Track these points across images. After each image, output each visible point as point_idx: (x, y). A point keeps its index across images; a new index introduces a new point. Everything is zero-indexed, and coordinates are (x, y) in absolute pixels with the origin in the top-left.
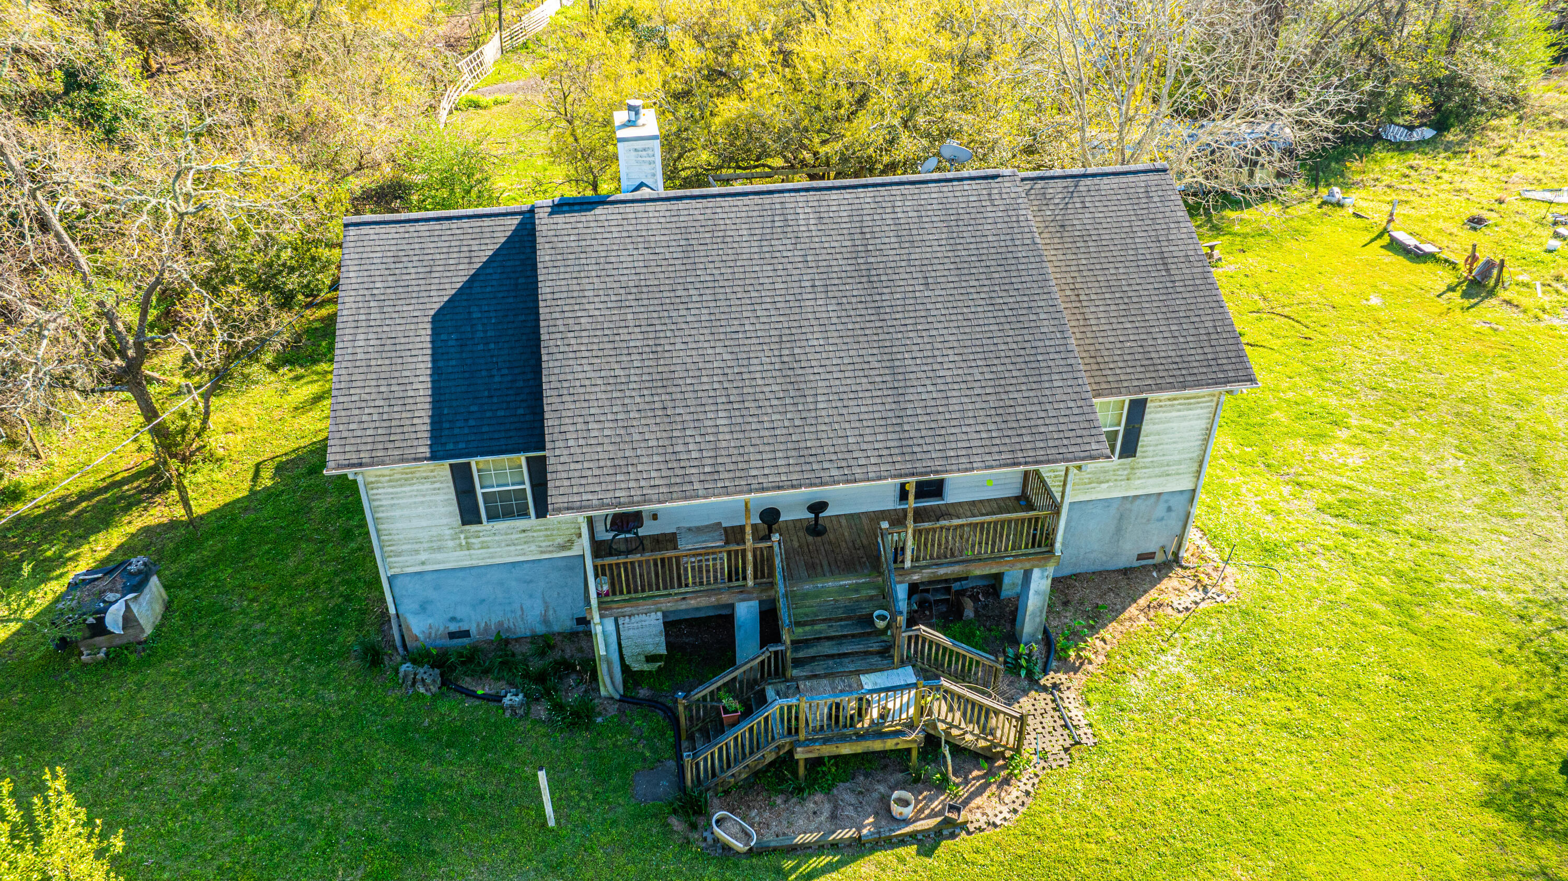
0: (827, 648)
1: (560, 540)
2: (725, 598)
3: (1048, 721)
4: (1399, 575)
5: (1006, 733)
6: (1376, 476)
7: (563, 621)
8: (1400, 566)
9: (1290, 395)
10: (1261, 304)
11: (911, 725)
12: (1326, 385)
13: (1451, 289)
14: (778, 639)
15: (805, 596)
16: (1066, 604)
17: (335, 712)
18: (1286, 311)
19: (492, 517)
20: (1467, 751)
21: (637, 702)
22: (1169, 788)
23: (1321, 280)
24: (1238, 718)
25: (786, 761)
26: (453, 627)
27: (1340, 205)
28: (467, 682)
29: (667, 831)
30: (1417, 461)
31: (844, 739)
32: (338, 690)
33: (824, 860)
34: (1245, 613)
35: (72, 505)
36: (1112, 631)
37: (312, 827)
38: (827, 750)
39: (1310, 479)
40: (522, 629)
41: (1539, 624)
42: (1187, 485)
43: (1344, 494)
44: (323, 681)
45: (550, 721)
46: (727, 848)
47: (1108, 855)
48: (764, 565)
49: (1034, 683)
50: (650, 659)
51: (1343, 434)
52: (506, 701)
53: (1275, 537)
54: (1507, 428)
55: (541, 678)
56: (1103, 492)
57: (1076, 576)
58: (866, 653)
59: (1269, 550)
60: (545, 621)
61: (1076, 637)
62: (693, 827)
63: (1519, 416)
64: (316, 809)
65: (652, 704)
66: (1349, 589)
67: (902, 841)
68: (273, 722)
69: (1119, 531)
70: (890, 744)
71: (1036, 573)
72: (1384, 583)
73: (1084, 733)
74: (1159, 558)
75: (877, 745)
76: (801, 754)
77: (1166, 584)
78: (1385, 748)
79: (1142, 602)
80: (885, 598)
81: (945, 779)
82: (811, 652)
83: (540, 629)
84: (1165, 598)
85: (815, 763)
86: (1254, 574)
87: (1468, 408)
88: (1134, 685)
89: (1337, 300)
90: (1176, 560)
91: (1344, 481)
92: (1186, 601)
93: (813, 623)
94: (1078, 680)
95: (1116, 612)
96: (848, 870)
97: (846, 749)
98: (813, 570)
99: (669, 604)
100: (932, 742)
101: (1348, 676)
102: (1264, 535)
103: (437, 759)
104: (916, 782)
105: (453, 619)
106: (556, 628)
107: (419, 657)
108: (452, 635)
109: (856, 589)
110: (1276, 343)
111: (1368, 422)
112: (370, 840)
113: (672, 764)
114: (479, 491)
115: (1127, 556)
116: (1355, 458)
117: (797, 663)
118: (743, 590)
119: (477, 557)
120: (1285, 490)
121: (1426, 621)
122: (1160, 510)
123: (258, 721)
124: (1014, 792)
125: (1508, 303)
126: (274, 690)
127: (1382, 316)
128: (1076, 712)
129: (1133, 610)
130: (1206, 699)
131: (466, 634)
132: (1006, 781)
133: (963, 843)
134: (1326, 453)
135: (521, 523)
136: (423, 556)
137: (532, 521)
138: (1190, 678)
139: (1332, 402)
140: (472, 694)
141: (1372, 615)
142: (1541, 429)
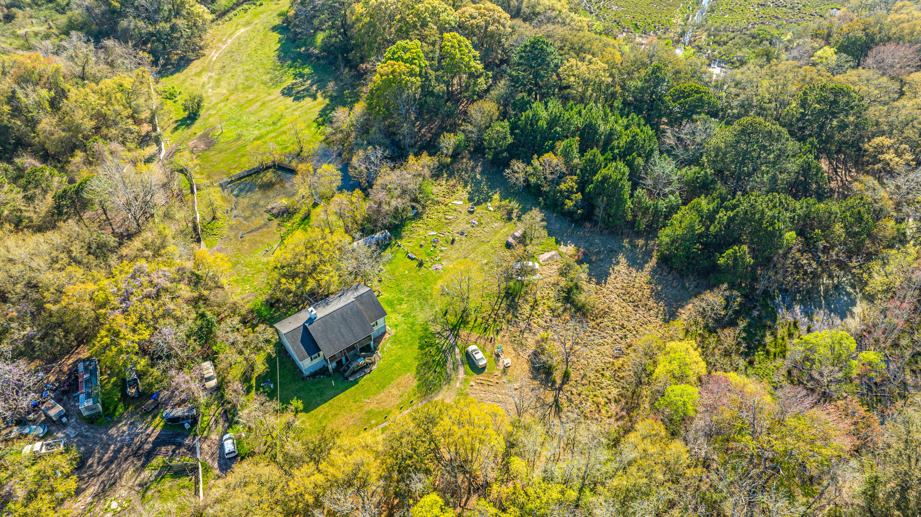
0: (354, 359)
1: (321, 359)
2: (341, 359)
3: (377, 357)
5: (373, 360)
6: (408, 308)
7: (324, 368)
8: (411, 322)
9: (397, 297)
10: (390, 278)
11: (364, 363)
12: (401, 293)
13: (417, 266)
14: (349, 360)
15: (349, 355)
16: (376, 342)
17: (305, 385)
18: (394, 279)
19: (314, 359)
20: (417, 344)
21: (335, 372)
22: (390, 359)
23: (399, 269)
24: (396, 349)
25: (354, 371)
27: (400, 246)
28: (315, 377)
29: (345, 382)
30: (413, 304)
32: (303, 383)
33: (361, 378)
34: (395, 335)
36: (381, 344)
37: (311, 396)
38: (357, 368)
39: (400, 312)
40: (319, 369)
41: (425, 325)
42: (385, 325)
43: (404, 313)
44: (301, 383)
45: (328, 377)
46: (351, 381)
47: (386, 367)
48: (344, 354)
49: (375, 353)
50: (335, 367)
51: (404, 302)
52: (322, 377)
53: (397, 323)
55: (324, 373)
56: (376, 329)
57: (376, 338)
58: (358, 358)
61: (377, 346)
62: (347, 380)
64: (310, 394)
65: (337, 371)
66: (406, 328)
67: (367, 374)
68: (299, 388)
69: (379, 332)
71: (371, 341)
72: (409, 325)
73: (381, 356)
74: (384, 333)
75: (362, 366)
77: (386, 335)
78: (410, 346)
79: (383, 339)
80: (357, 352)
81: (369, 366)
83: (321, 368)
84: (386, 337)
85: (357, 370)
86: (395, 330)
87: (419, 292)
88: (385, 349)
89: (401, 274)
90: (386, 332)
91: (404, 311)
92: (388, 337)
93: (351, 357)
94: (379, 351)
95: (381, 341)
96: (363, 378)
97: (359, 368)
98: (349, 352)
99: (336, 362)
100: (367, 364)
101: (406, 339)
103: (318, 385)
104: (366, 368)
105: (310, 372)
109: (354, 352)
110: (393, 286)
111: (407, 299)
112: (318, 394)
113: (343, 376)
114: (313, 357)
115: (381, 333)
116: (405, 306)
117: (351, 361)
118: (343, 357)
119: (313, 364)
120: (397, 315)
121: (414, 329)
122: (382, 328)
125: (425, 267)
127: (408, 276)
128: (379, 354)
130: (392, 348)
132: (375, 364)
133: (373, 372)
135: (317, 359)
136: (306, 366)
138: (390, 346)
139: (402, 296)
140: (317, 378)
141: (408, 330)
142: (427, 293)
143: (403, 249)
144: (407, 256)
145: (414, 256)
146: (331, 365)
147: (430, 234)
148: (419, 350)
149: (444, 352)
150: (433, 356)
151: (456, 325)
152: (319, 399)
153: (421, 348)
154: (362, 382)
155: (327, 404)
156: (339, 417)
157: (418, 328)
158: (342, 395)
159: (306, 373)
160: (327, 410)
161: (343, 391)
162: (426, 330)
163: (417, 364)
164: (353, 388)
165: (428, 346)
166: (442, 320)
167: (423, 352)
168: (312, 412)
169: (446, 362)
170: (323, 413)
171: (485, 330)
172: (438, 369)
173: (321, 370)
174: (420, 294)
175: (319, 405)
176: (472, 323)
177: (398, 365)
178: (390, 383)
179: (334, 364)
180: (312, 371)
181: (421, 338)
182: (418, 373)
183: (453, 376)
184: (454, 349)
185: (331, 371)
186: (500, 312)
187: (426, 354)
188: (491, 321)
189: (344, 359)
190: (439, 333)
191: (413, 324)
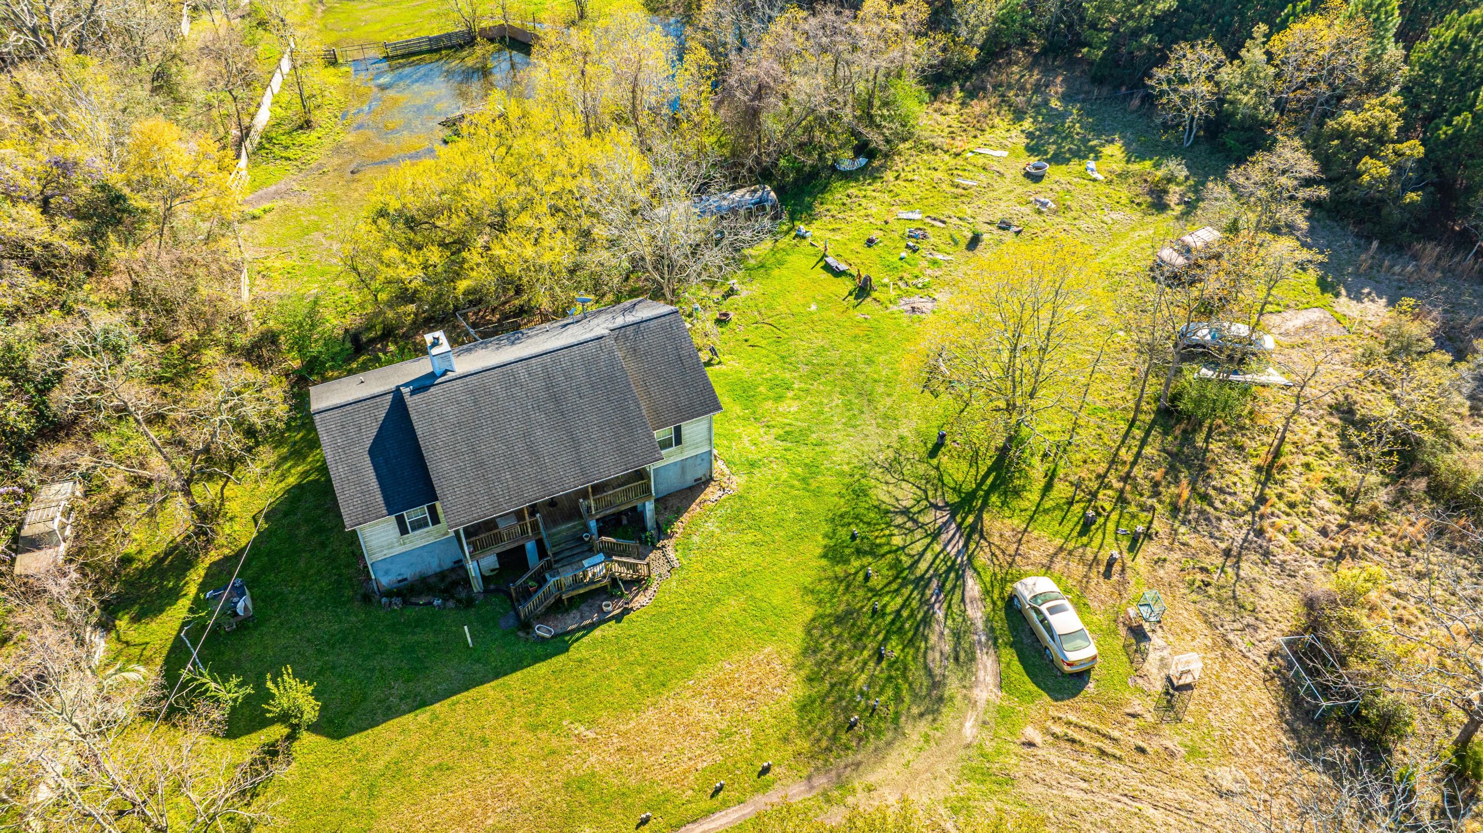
0: (567, 554)
1: (443, 533)
2: (521, 543)
3: (661, 561)
4: (806, 465)
5: (644, 571)
6: (803, 415)
7: (448, 564)
8: (807, 461)
9: (769, 375)
10: (758, 318)
11: (604, 577)
12: (786, 366)
13: (850, 294)
14: (547, 555)
15: (554, 534)
16: (666, 509)
17: (360, 625)
18: (770, 321)
19: (413, 529)
20: (820, 538)
21: (491, 591)
22: (708, 577)
23: (789, 296)
24: (736, 544)
25: (559, 600)
26: (400, 578)
27: (804, 237)
28: (413, 600)
29: (518, 637)
30: (821, 403)
31: (580, 587)
32: (356, 616)
33: (581, 633)
34: (740, 497)
35: (164, 559)
36: (685, 518)
37: (372, 670)
38: (575, 593)
39: (773, 423)
40: (431, 572)
41: (857, 477)
42: (708, 449)
43: (787, 429)
44: (347, 614)
45: (456, 607)
46: (543, 638)
47: (685, 606)
48: (535, 526)
49: (654, 547)
50: (493, 570)
51: (790, 394)
52: (435, 603)
53: (755, 457)
54: (862, 378)
55: (446, 591)
56: (672, 460)
57: (670, 495)
58: (583, 552)
59: (752, 465)
60: (440, 566)
61: (670, 523)
62: (528, 633)
63: (868, 370)
64: (371, 664)
65: (497, 591)
66: (785, 476)
67: (610, 620)
68: (333, 635)
69: (683, 472)
70: (598, 585)
71: (647, 504)
72: (799, 470)
73: (676, 564)
74: (704, 479)
75: (594, 587)
76: (564, 597)
77: (708, 490)
78: (790, 543)
79: (697, 501)
80: (586, 529)
81: (622, 593)
82: (561, 556)
83: (438, 570)
84: (707, 498)
85: (570, 599)
86: (745, 477)
87: (847, 369)
88: (695, 539)
89: (795, 310)
90: (711, 479)
91: (787, 421)
92: (716, 497)
93: (559, 544)
94: (672, 541)
95: (686, 509)
96: (591, 635)
97: (582, 591)
98: (555, 523)
99: (499, 550)
100: (614, 581)
101: (780, 517)
102: (750, 457)
103: (414, 634)
104: (611, 597)
105: (399, 575)
106: (445, 568)
107: (389, 593)
108: (400, 581)
109: (574, 527)
110: (763, 343)
111: (803, 385)
112: (399, 669)
113: (512, 613)
114: (407, 521)
115: (689, 480)
116: (794, 407)
117: (556, 562)
118: (528, 538)
119: (408, 547)
120: (762, 431)
121: (814, 485)
122: (699, 461)
123: (326, 637)
124: (650, 592)
125: (875, 299)
126: (326, 623)
127: (815, 318)
128: (672, 555)
129: (694, 506)
130: (723, 538)
131: (406, 579)
132: (646, 589)
133: (632, 615)
134: (782, 407)
135: (426, 530)
136: (385, 552)
137: (431, 527)
138: (717, 531)
139: (787, 375)
140: (418, 604)
141: (792, 487)
142: (876, 376)
143: (812, 245)
144: (822, 264)
145: (843, 267)
146: (475, 563)
147: (901, 216)
148: (824, 562)
149: (921, 583)
150: (877, 593)
151: (972, 495)
152: (399, 688)
153: (834, 554)
154: (581, 649)
155: (423, 716)
156: (454, 781)
157: (830, 483)
158: (489, 690)
159: (385, 580)
160: (414, 741)
161: (498, 674)
162: (860, 493)
163: (810, 612)
164: (542, 668)
165: (859, 552)
166: (922, 469)
167: (839, 570)
168: (357, 740)
169: (927, 621)
170: (394, 752)
171: (1086, 526)
172: (894, 649)
173: (442, 575)
174: (850, 377)
175: (390, 713)
176: (1033, 496)
177: (733, 605)
178: (688, 672)
179: (489, 561)
180: (409, 573)
181: (838, 520)
182: (811, 649)
183: (953, 687)
184: (960, 577)
185: (477, 586)
186: (1138, 472)
187: (847, 582)
188: (1105, 500)
189: (530, 546)
190: (905, 512)
191: (812, 468)
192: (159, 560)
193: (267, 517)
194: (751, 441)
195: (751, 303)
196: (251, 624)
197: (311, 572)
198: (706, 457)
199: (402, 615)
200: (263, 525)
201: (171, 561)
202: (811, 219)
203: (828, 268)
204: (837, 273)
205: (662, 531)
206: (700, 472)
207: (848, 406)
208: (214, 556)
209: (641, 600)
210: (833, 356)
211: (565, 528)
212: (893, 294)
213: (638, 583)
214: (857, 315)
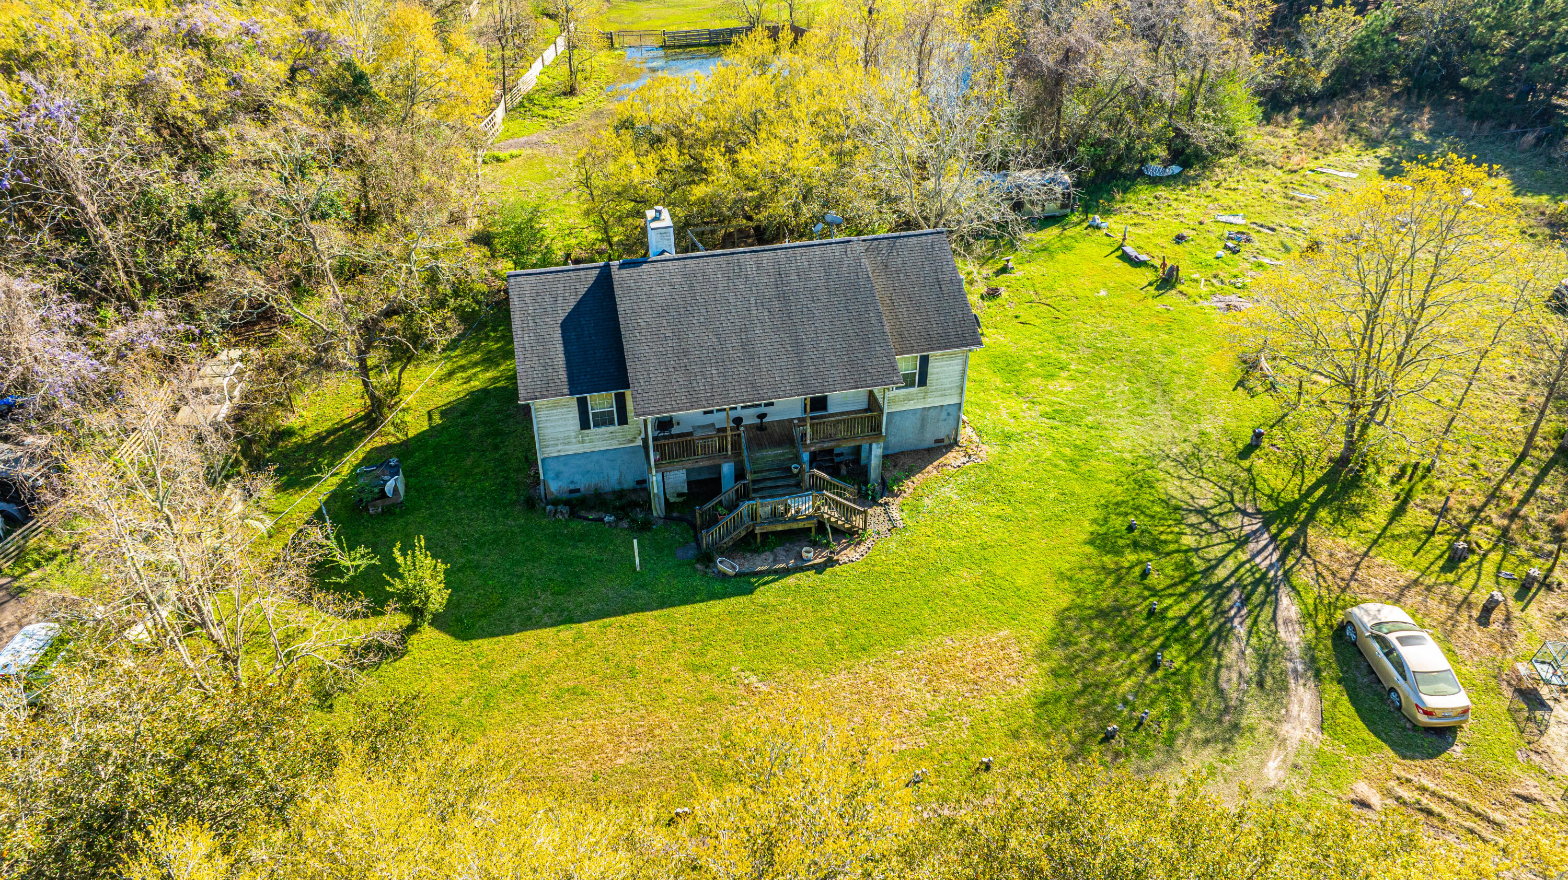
0: (769, 484)
1: (629, 437)
2: (717, 461)
3: (881, 518)
4: (1076, 446)
5: (858, 521)
6: (1077, 397)
7: (629, 483)
8: (1078, 443)
9: (1039, 353)
10: (1034, 297)
11: (809, 517)
12: (1062, 346)
13: (1150, 284)
14: (744, 478)
15: (758, 459)
16: (895, 466)
17: (517, 530)
18: (1048, 302)
19: (595, 426)
20: (1086, 524)
21: (673, 519)
22: (938, 543)
23: (1073, 280)
24: (977, 514)
25: (752, 534)
26: (572, 487)
27: (1098, 228)
28: (583, 513)
29: (695, 570)
30: (1102, 387)
31: (778, 522)
32: (514, 520)
33: (771, 578)
34: (989, 468)
35: (325, 438)
36: (917, 479)
37: (520, 576)
38: (771, 528)
39: (1040, 400)
40: (608, 488)
41: (1140, 467)
42: (957, 401)
43: (1057, 407)
44: (506, 516)
45: (630, 528)
46: (725, 575)
47: (904, 569)
48: (736, 445)
49: (875, 502)
50: (680, 495)
51: (1064, 374)
52: (606, 519)
53: (1013, 430)
54: (1158, 367)
55: (622, 508)
56: (911, 406)
57: (902, 453)
58: (789, 486)
59: (1008, 437)
60: (620, 483)
61: (897, 480)
62: (707, 567)
63: (1166, 361)
64: (519, 570)
65: (681, 519)
66: (1048, 454)
67: (809, 568)
68: (484, 535)
69: (923, 426)
70: (801, 525)
71: (874, 446)
72: (1067, 451)
73: (900, 524)
74: (946, 442)
75: (795, 526)
76: (758, 530)
77: (949, 455)
78: (1046, 524)
79: (935, 464)
80: (797, 459)
81: (829, 542)
82: (761, 485)
83: (617, 487)
84: (948, 462)
85: (765, 535)
86: (998, 449)
87: (1139, 357)
88: (926, 501)
89: (1080, 293)
90: (956, 443)
91: (1058, 400)
92: (959, 462)
93: (761, 472)
94: (898, 501)
95: (921, 469)
96: (783, 581)
97: (780, 528)
98: (761, 446)
99: (689, 465)
100: (821, 527)
101: (1036, 494)
102: (1007, 429)
103: (575, 547)
104: (815, 544)
105: (572, 482)
106: (625, 486)
107: (556, 502)
108: (571, 491)
109: (783, 455)
110: (1037, 322)
111: (1081, 367)
112: (550, 580)
113: (693, 544)
114: (590, 412)
115: (928, 440)
116: (1068, 387)
117: (755, 491)
118: (726, 457)
119: (587, 448)
120: (1024, 406)
121: (1084, 468)
122: (944, 415)
123: (476, 536)
124: (863, 548)
125: (1181, 292)
126: (480, 522)
127: (1104, 303)
128: (895, 514)
129: (930, 468)
130: (961, 506)
131: (578, 490)
132: (859, 543)
133: (837, 568)
134: (1052, 385)
135: (610, 429)
136: (560, 447)
137: (616, 428)
138: (955, 497)
139: (1063, 356)
140: (587, 519)
141: (1056, 466)
142: (1175, 368)
143: (1107, 235)
144: (1119, 253)
145: (1143, 257)
146: (660, 478)
147: (1219, 219)
148: (1089, 549)
149: (1218, 591)
150: (1155, 592)
151: (1294, 506)
152: (546, 600)
153: (1103, 543)
154: (768, 594)
155: (567, 633)
156: (586, 707)
157: (1105, 469)
158: (650, 619)
159: (555, 487)
160: (551, 657)
161: (663, 604)
162: (1144, 484)
163: (1064, 601)
164: (717, 607)
165: (1136, 545)
166: (1228, 469)
167: (1108, 560)
168: (485, 644)
169: (1222, 634)
170: (524, 665)
171: (1454, 560)
172: (1175, 657)
173: (620, 494)
174: (1141, 365)
175: (529, 623)
176: (1378, 518)
177: (965, 577)
178: (897, 641)
179: (678, 478)
180: (584, 483)
181: (1111, 507)
182: (1062, 640)
183: (1253, 714)
184: (1272, 592)
185: (658, 509)
186: (1532, 512)
187: (1119, 575)
188: (1481, 536)
189: (727, 469)
190: (1202, 511)
191: (1084, 452)
192: (320, 438)
193: (443, 414)
194: (1010, 414)
195: (1027, 283)
196: (398, 510)
197: (477, 470)
198: (953, 411)
199: (566, 527)
200: (437, 420)
201: (333, 441)
202: (1107, 212)
203: (1126, 258)
204: (1136, 263)
205: (886, 488)
206: (943, 431)
207: (1137, 395)
208: (378, 442)
209: (850, 554)
210: (1123, 343)
211: (772, 454)
212: (1203, 289)
213: (850, 535)
214: (1157, 305)
